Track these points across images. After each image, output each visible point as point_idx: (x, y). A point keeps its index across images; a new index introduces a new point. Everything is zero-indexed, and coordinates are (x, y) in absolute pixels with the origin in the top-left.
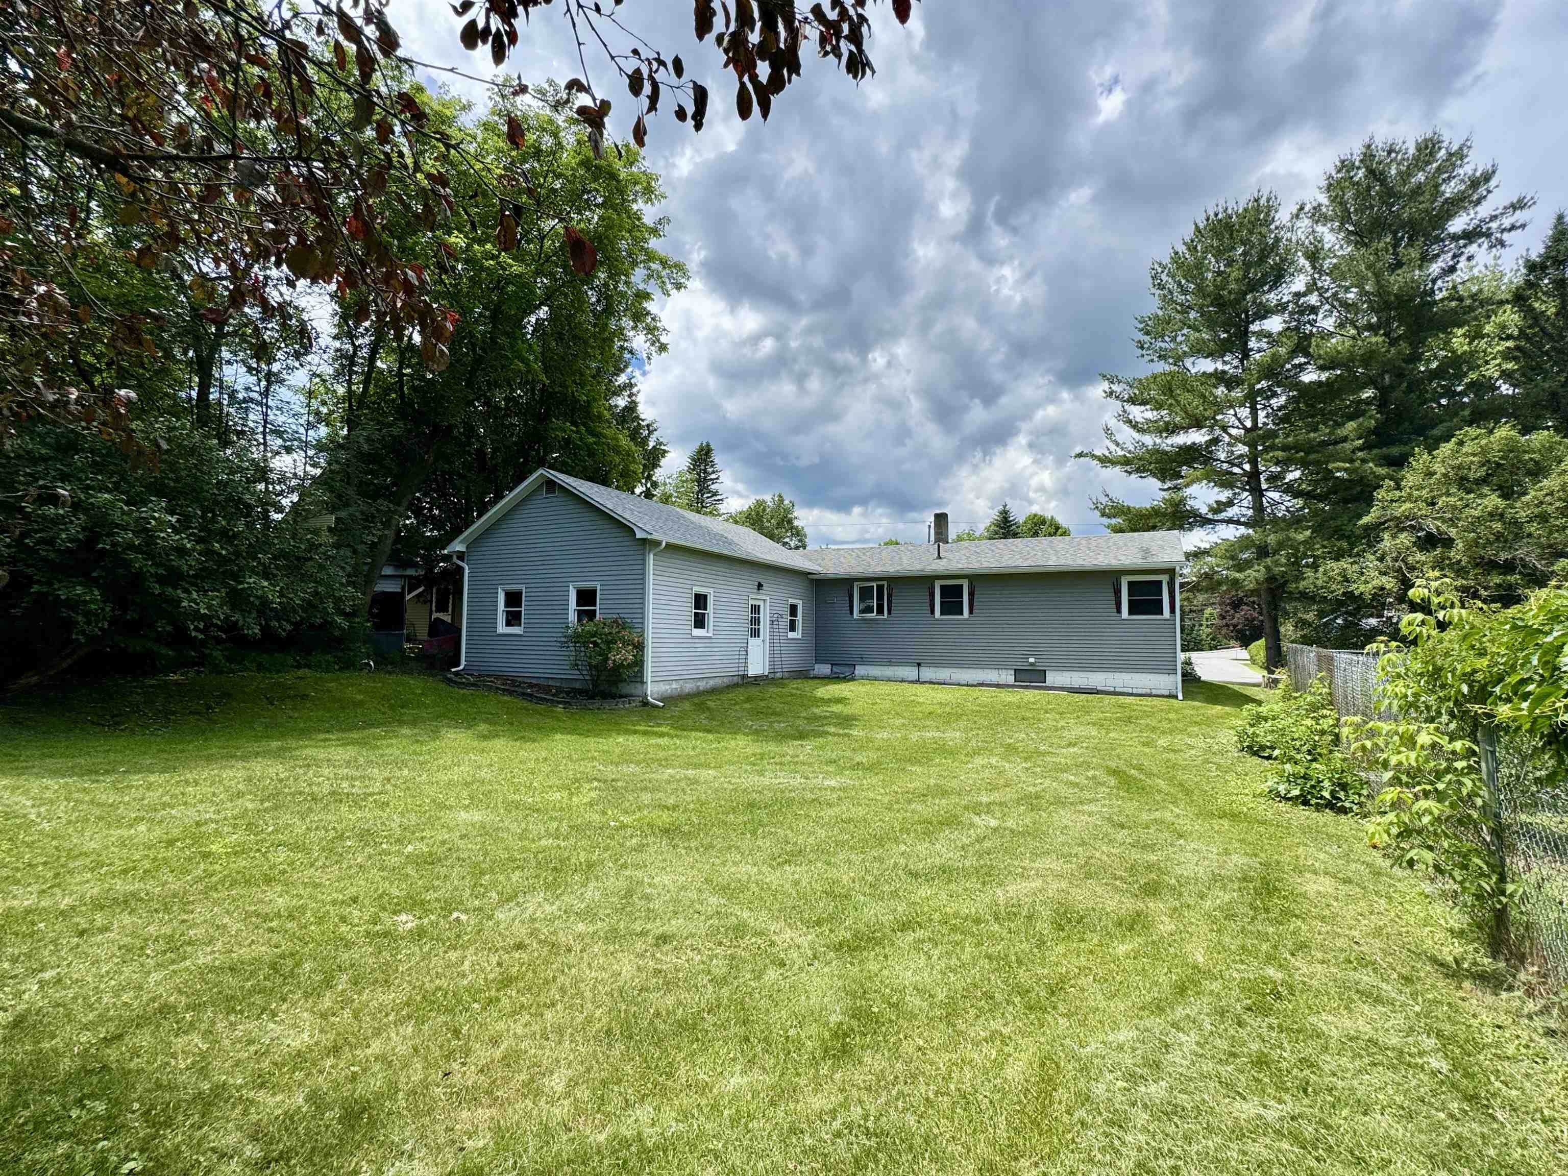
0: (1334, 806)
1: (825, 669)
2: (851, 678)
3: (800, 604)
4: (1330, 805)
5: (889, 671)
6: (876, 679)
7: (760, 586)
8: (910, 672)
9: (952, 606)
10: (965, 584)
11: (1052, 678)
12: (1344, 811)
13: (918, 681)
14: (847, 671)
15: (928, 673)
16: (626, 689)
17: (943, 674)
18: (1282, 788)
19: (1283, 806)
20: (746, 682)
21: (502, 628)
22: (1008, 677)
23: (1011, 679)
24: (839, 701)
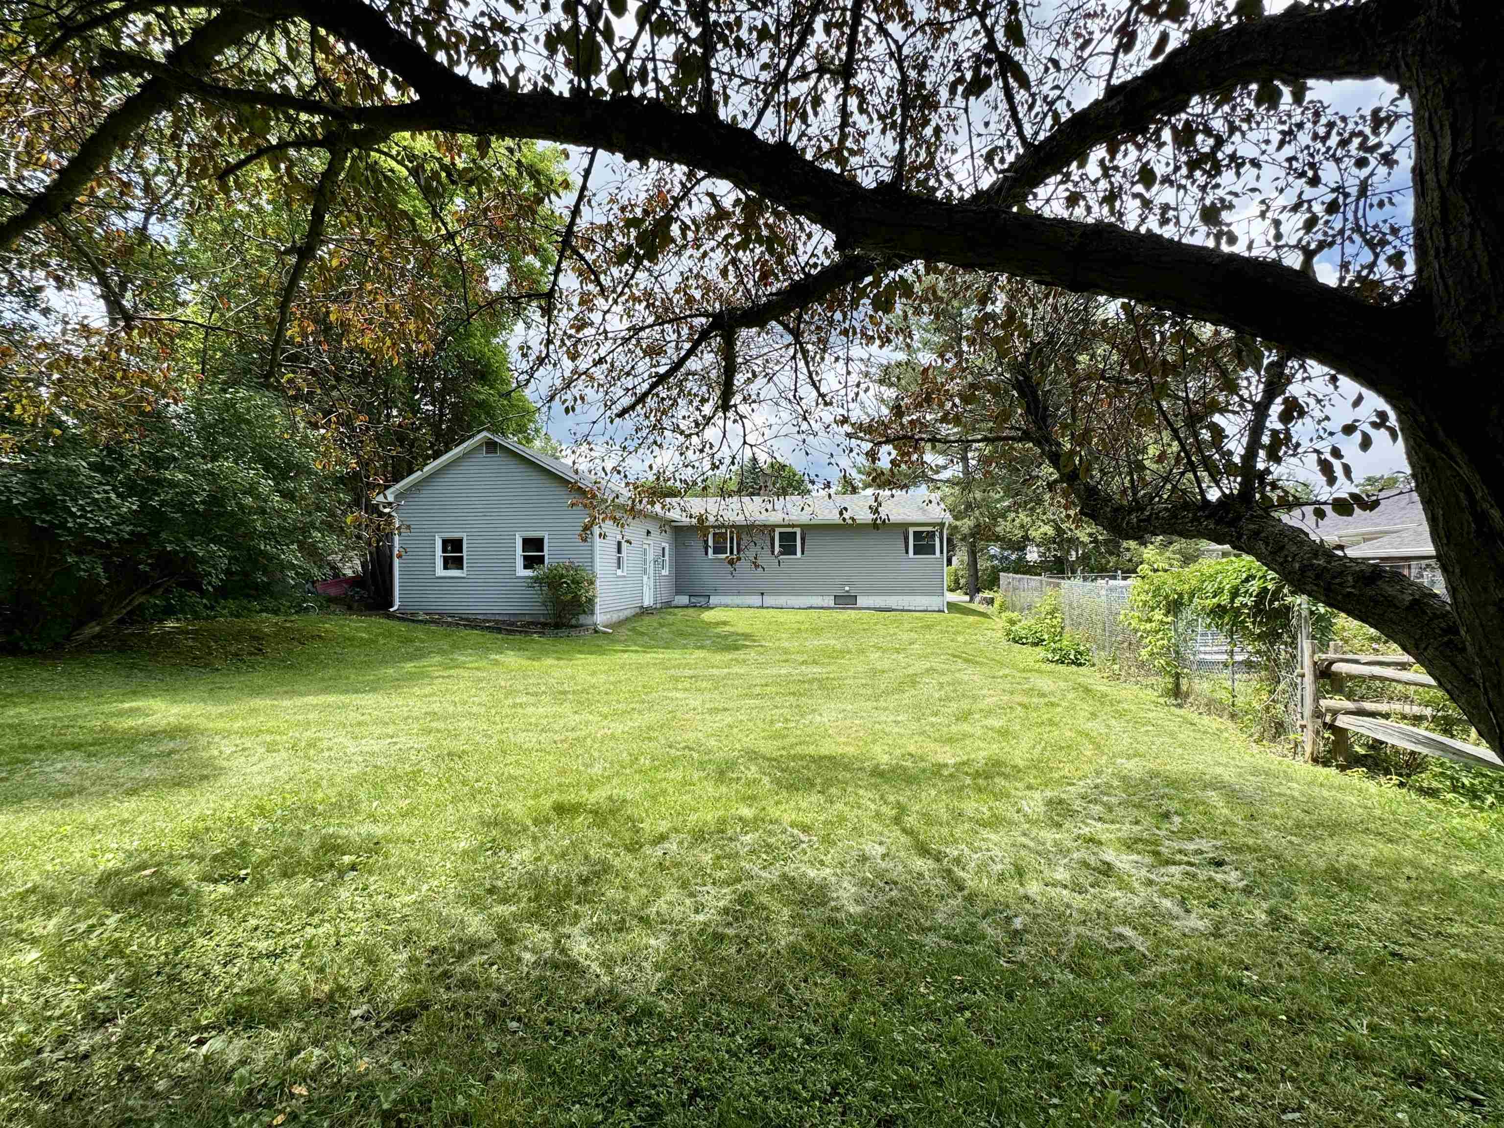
0: (1076, 663)
1: (684, 600)
2: (708, 608)
3: (667, 546)
4: (1073, 663)
5: (738, 600)
6: (727, 606)
7: (648, 532)
8: (756, 600)
9: (788, 548)
10: (798, 531)
11: (862, 601)
12: (1080, 665)
13: (762, 607)
14: (703, 601)
15: (769, 600)
16: (583, 619)
17: (781, 600)
18: (1050, 656)
19: (1053, 665)
20: (644, 612)
21: (440, 572)
22: (830, 601)
23: (832, 603)
24: (725, 623)
